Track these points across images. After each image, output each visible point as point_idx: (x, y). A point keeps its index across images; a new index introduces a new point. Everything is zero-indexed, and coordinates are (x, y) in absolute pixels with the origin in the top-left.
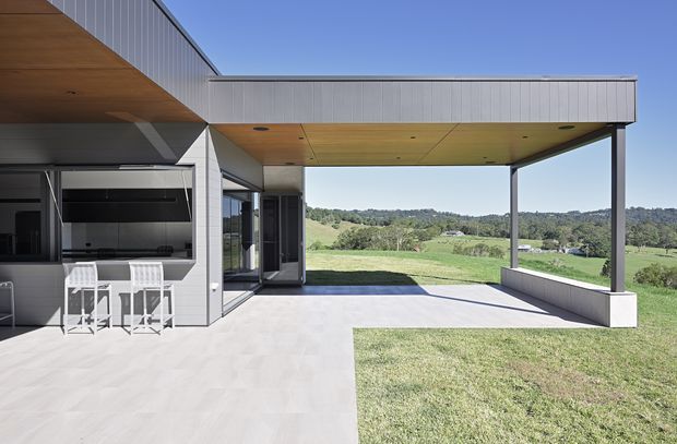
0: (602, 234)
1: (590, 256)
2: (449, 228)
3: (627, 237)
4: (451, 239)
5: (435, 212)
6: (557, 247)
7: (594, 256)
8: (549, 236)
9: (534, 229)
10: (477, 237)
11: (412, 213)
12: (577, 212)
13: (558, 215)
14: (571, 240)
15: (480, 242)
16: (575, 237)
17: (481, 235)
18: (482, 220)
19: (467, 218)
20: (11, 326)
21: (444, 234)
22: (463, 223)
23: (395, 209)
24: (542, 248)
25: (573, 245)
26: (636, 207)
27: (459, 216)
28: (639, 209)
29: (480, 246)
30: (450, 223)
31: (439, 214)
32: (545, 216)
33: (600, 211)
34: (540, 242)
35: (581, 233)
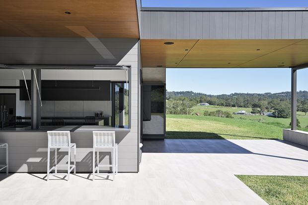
0: (285, 105)
1: (278, 117)
2: (201, 102)
3: (298, 107)
4: (203, 107)
5: (193, 93)
6: (260, 112)
7: (280, 117)
8: (255, 106)
9: (247, 103)
10: (216, 106)
11: (181, 93)
12: (270, 93)
13: (259, 95)
14: (267, 108)
15: (219, 109)
16: (269, 107)
17: (218, 105)
18: (218, 97)
19: (210, 96)
20: (5, 173)
21: (199, 104)
22: (209, 99)
23: (172, 91)
24: (252, 112)
25: (268, 111)
26: (302, 91)
27: (206, 95)
28: (304, 92)
29: (218, 111)
30: (201, 99)
31: (195, 94)
32: (252, 95)
33: (282, 93)
34: (250, 109)
35: (273, 105)
